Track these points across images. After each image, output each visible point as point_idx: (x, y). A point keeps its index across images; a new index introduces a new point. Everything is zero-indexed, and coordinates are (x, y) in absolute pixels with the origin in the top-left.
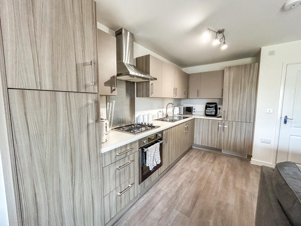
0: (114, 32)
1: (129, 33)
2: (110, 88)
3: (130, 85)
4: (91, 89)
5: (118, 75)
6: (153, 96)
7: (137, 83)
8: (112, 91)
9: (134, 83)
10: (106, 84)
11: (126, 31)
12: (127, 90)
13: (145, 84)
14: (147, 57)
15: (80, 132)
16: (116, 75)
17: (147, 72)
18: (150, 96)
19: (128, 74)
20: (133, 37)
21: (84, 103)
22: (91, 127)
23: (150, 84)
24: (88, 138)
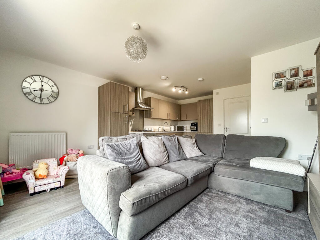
0: (134, 88)
1: (140, 88)
2: (132, 113)
3: (141, 112)
4: (126, 113)
5: (135, 107)
6: (152, 117)
7: (145, 111)
8: (133, 114)
9: (143, 111)
10: (131, 111)
11: (139, 88)
12: (140, 114)
13: (148, 111)
14: (150, 98)
15: (123, 125)
16: (134, 107)
17: (150, 106)
18: (151, 117)
19: (139, 107)
20: (143, 89)
21: (124, 117)
22: (126, 124)
23: (151, 111)
24: (125, 127)
